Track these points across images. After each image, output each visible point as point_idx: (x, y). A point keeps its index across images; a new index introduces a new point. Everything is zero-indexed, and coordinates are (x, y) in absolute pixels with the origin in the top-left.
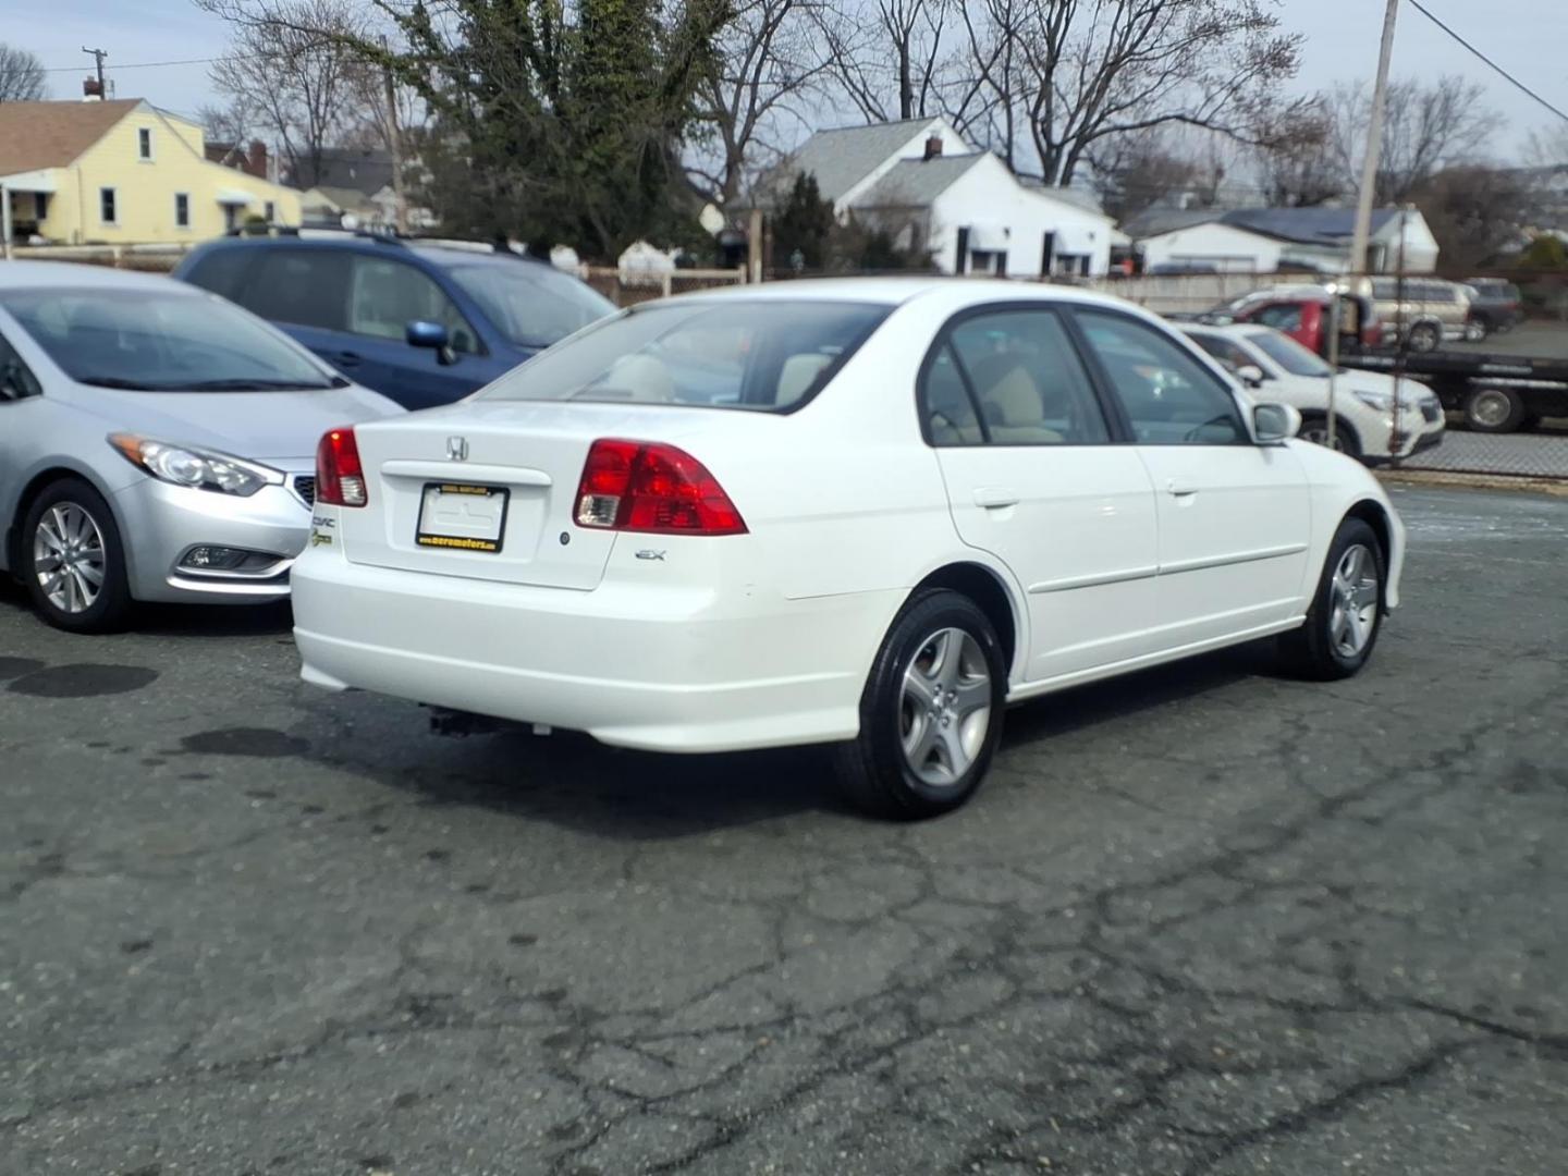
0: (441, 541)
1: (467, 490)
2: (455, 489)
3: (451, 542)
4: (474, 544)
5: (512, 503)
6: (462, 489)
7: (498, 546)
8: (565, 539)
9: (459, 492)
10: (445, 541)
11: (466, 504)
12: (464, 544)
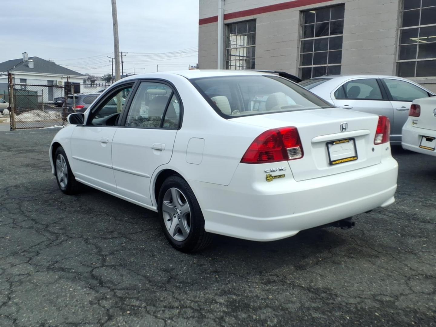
0: (339, 161)
1: (343, 141)
2: (339, 142)
3: (342, 161)
4: (350, 159)
5: (357, 142)
6: (341, 142)
7: (356, 157)
8: (373, 150)
9: (340, 143)
10: (341, 161)
11: (341, 147)
12: (347, 160)
